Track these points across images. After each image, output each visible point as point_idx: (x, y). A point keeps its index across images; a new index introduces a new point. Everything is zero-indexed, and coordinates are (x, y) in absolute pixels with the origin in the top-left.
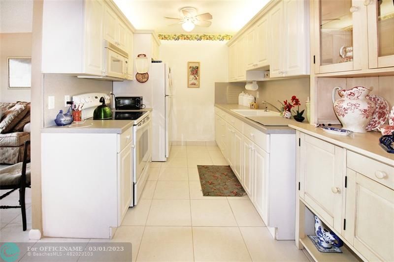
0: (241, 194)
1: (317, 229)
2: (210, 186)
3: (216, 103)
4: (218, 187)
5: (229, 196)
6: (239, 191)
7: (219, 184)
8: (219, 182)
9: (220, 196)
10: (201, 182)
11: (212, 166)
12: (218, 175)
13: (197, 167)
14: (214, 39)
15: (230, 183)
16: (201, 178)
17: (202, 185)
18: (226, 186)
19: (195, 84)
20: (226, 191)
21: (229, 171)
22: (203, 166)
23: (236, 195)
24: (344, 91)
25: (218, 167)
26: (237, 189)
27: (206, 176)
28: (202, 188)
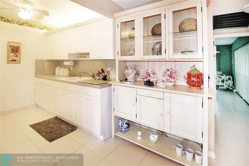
0: (74, 129)
1: (120, 125)
2: (51, 134)
3: (36, 74)
4: (57, 132)
5: (68, 134)
6: (73, 128)
7: (57, 130)
8: (56, 129)
9: (62, 136)
10: (42, 135)
11: (43, 121)
12: (51, 125)
13: (29, 127)
14: (35, 27)
15: (63, 126)
16: (40, 133)
17: (44, 137)
18: (62, 129)
19: (16, 61)
20: (64, 132)
21: (58, 119)
22: (36, 124)
23: (72, 131)
24: (129, 66)
25: (48, 120)
26: (70, 127)
27: (43, 129)
28: (45, 138)
